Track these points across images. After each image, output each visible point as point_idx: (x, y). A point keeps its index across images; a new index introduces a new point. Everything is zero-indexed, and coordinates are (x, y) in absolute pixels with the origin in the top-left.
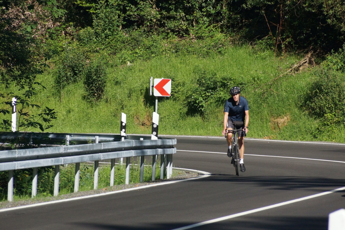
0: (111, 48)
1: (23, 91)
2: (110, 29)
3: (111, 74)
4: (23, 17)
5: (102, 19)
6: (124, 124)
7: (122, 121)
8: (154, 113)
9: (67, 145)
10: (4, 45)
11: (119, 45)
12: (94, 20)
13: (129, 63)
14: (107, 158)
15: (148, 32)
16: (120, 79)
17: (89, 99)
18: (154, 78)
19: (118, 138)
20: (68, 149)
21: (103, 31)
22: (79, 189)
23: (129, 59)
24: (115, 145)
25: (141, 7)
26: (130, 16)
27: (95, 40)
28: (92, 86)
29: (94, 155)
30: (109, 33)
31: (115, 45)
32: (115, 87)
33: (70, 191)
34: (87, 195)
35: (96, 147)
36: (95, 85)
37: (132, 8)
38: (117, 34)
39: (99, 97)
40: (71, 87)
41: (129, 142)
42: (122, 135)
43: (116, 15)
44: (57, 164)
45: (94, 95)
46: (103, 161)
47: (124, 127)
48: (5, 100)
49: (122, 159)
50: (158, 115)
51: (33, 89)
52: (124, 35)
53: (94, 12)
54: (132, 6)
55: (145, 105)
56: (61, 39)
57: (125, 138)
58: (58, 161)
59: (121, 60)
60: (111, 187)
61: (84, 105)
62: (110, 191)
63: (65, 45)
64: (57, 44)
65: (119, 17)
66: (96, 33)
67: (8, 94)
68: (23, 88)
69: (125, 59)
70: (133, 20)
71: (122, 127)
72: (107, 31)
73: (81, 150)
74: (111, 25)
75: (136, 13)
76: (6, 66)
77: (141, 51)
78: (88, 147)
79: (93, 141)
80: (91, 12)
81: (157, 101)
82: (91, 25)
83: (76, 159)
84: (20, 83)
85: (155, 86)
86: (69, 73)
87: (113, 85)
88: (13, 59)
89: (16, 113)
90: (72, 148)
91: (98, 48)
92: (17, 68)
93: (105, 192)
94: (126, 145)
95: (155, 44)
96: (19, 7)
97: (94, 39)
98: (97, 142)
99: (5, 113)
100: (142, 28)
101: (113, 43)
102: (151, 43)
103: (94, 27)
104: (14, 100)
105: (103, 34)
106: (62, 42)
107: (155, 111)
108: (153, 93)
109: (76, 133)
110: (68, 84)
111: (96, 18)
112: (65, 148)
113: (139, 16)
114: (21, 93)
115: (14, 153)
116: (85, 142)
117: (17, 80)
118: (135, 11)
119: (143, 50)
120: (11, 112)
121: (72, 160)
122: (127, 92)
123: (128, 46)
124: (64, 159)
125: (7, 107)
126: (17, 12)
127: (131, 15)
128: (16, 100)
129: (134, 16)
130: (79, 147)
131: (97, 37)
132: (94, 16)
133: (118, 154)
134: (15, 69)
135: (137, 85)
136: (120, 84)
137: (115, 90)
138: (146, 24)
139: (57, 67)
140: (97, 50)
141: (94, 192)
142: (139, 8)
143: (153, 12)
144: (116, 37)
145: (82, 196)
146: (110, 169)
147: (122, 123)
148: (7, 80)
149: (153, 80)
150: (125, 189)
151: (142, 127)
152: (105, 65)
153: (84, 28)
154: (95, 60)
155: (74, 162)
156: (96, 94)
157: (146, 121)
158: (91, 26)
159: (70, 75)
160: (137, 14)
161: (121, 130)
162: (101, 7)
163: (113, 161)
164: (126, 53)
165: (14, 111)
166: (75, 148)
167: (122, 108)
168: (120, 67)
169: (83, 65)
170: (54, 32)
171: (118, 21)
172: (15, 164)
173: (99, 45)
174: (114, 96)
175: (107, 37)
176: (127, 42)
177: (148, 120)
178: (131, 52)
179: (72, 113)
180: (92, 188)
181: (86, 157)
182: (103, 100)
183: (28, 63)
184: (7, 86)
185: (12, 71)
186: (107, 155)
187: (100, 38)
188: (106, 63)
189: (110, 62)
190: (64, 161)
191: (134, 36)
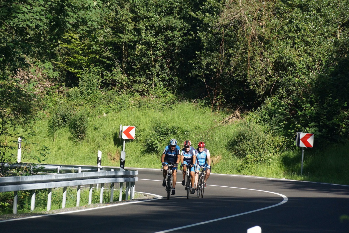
0: (92, 102)
1: (27, 133)
2: (91, 89)
3: (91, 122)
4: (27, 78)
5: (86, 81)
6: (100, 159)
7: (99, 156)
8: (122, 151)
9: (58, 173)
10: (13, 99)
11: (98, 101)
12: (80, 82)
13: (104, 114)
14: (87, 184)
15: (119, 92)
16: (97, 126)
17: (75, 140)
18: (123, 126)
19: (94, 169)
20: (58, 176)
21: (86, 90)
22: (66, 206)
23: (105, 111)
24: (92, 174)
25: (114, 74)
27: (81, 97)
28: (77, 130)
29: (77, 181)
30: (90, 91)
31: (95, 100)
32: (94, 132)
33: (58, 208)
34: (71, 211)
35: (79, 175)
36: (79, 129)
37: (108, 74)
38: (97, 92)
39: (82, 138)
40: (62, 131)
41: (103, 172)
42: (98, 167)
43: (96, 79)
44: (50, 187)
45: (78, 137)
46: (83, 186)
47: (100, 161)
48: (13, 139)
49: (98, 185)
50: (125, 153)
51: (34, 132)
52: (102, 93)
53: (80, 76)
54: (108, 72)
55: (115, 144)
56: (55, 96)
57: (101, 169)
58: (50, 185)
59: (99, 112)
60: (89, 205)
61: (70, 143)
62: (88, 208)
63: (58, 100)
64: (52, 98)
65: (98, 80)
66: (81, 91)
67: (15, 134)
68: (26, 130)
69: (102, 111)
70: (108, 82)
71: (99, 161)
72: (89, 90)
73: (68, 178)
74: (92, 86)
75: (110, 78)
76: (15, 115)
77: (114, 105)
78: (73, 175)
79: (77, 171)
80: (78, 76)
81: (124, 142)
82: (77, 85)
83: (64, 184)
84: (24, 127)
85: (123, 131)
86: (60, 121)
87: (93, 130)
88: (20, 109)
89: (20, 149)
90: (61, 176)
91: (82, 103)
92: (22, 116)
93: (84, 209)
94: (101, 175)
95: (124, 100)
96: (25, 71)
97: (79, 96)
98: (80, 172)
99: (12, 149)
100: (116, 89)
101: (93, 99)
102: (121, 100)
103: (80, 88)
104: (20, 139)
105: (86, 93)
106: (56, 98)
107: (122, 150)
108: (121, 136)
109: (65, 165)
110: (60, 128)
111: (82, 80)
112: (56, 176)
113: (113, 79)
114: (25, 134)
115: (18, 179)
116: (70, 172)
117: (22, 125)
118: (110, 76)
119: (115, 105)
120: (17, 148)
121: (61, 185)
122: (103, 135)
123: (104, 102)
124: (55, 184)
125: (14, 145)
126: (23, 75)
127: (107, 79)
128: (21, 139)
129: (109, 80)
130: (67, 175)
131: (82, 94)
132: (80, 79)
133: (95, 181)
134: (21, 117)
135: (110, 129)
136: (98, 129)
137: (94, 134)
138: (117, 86)
139: (52, 116)
140: (81, 104)
141: (77, 208)
142: (112, 74)
143: (123, 77)
144: (96, 95)
145: (68, 211)
147: (98, 158)
148: (15, 125)
149: (122, 127)
150: (99, 206)
151: (113, 161)
152: (87, 115)
153: (72, 88)
154: (79, 112)
156: (80, 136)
157: (116, 157)
159: (61, 122)
160: (112, 79)
161: (98, 163)
162: (85, 72)
163: (91, 186)
164: (103, 107)
165: (20, 147)
166: (63, 176)
167: (99, 147)
168: (98, 117)
169: (71, 115)
170: (50, 90)
171: (97, 83)
172: (19, 186)
173: (83, 100)
174: (93, 138)
175: (89, 94)
176: (103, 99)
177: (118, 156)
178: (106, 106)
179: (62, 150)
180: (75, 205)
181: (72, 183)
182: (85, 140)
183: (31, 112)
184: (14, 129)
185: (19, 118)
186: (87, 181)
187: (84, 95)
188: (88, 114)
189: (91, 113)
190: (55, 185)
191: (109, 94)
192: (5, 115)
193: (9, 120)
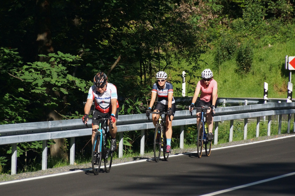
0: (256, 33)
1: (191, 66)
2: (255, 20)
3: (256, 54)
4: (190, 11)
5: (250, 12)
6: (266, 91)
7: (265, 88)
8: (289, 82)
9: (223, 107)
10: (177, 32)
11: (262, 31)
12: (243, 13)
13: (270, 45)
14: (254, 116)
15: (285, 22)
16: (263, 57)
17: (240, 72)
18: (289, 56)
19: (262, 101)
20: (224, 109)
21: (251, 21)
22: (233, 140)
23: (270, 42)
24: (260, 106)
25: (279, 3)
26: (270, 9)
28: (242, 62)
29: (244, 114)
31: (259, 31)
32: (260, 63)
33: (226, 141)
34: (239, 144)
35: (246, 108)
36: (245, 61)
37: (272, 3)
38: (261, 23)
39: (248, 71)
40: (226, 63)
41: (270, 104)
42: (265, 99)
43: (260, 9)
44: (217, 121)
45: (244, 69)
46: (251, 118)
47: (267, 93)
48: (178, 73)
49: (265, 117)
50: (292, 84)
51: (198, 65)
52: (266, 24)
53: (244, 6)
55: (282, 76)
56: (219, 27)
57: (268, 101)
58: (217, 119)
59: (264, 43)
60: (257, 138)
61: (236, 76)
62: (256, 141)
63: (221, 32)
64: (216, 31)
65: (262, 11)
66: (245, 22)
67: (180, 69)
68: (191, 64)
69: (267, 42)
70: (273, 12)
71: (265, 93)
72: (253, 21)
73: (231, 111)
74: (256, 16)
75: (275, 8)
76: (178, 48)
77: (279, 36)
78: (240, 108)
79: (243, 104)
80: (242, 6)
81: (291, 73)
83: (231, 117)
84: (188, 60)
85: (289, 61)
86: (225, 53)
87: (258, 62)
88: (183, 43)
89: (185, 83)
90: (227, 109)
91: (246, 34)
92: (186, 49)
93: (252, 142)
94: (268, 107)
95: (289, 30)
96: (187, 3)
97: (244, 27)
98: (246, 104)
99: (177, 83)
100: (280, 19)
102: (287, 30)
103: (243, 19)
104: (184, 73)
105: (250, 24)
106: (219, 30)
108: (288, 67)
109: (230, 97)
110: (224, 61)
111: (245, 11)
112: (222, 109)
113: (277, 9)
114: (189, 68)
115: (184, 112)
116: (237, 104)
117: (186, 58)
118: (275, 6)
119: (280, 35)
120: (182, 82)
121: (228, 118)
122: (269, 67)
123: (269, 33)
125: (179, 78)
126: (186, 7)
129: (273, 10)
130: (233, 108)
131: (246, 25)
132: (243, 10)
133: (262, 113)
135: (276, 61)
136: (263, 61)
137: (260, 65)
138: (282, 15)
139: (216, 48)
140: (246, 35)
141: (245, 141)
142: (277, 4)
143: (288, 7)
144: (260, 25)
145: (235, 144)
146: (256, 124)
148: (179, 58)
149: (288, 58)
150: (267, 139)
151: (280, 93)
152: (252, 47)
153: (236, 19)
154: (244, 43)
155: (229, 119)
157: (283, 89)
158: (242, 17)
161: (264, 95)
162: (249, 3)
163: (258, 119)
164: (268, 38)
165: (184, 81)
166: (230, 109)
167: (265, 79)
168: (263, 48)
169: (235, 47)
170: (214, 22)
171: (261, 14)
172: (185, 121)
173: (247, 32)
174: (259, 70)
175: (253, 25)
176: (268, 29)
177: (284, 87)
178: (271, 37)
179: (227, 83)
180: (243, 138)
181: (238, 116)
182: (250, 72)
183: (195, 45)
184: (179, 62)
185: (182, 51)
186: (254, 114)
187: (248, 26)
188: (253, 45)
189: (256, 45)
190: (222, 118)
191: (274, 24)
192: (169, 48)
193: (173, 54)
